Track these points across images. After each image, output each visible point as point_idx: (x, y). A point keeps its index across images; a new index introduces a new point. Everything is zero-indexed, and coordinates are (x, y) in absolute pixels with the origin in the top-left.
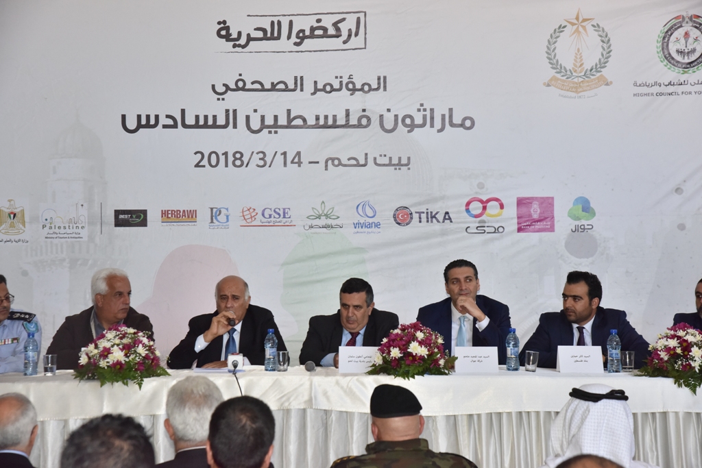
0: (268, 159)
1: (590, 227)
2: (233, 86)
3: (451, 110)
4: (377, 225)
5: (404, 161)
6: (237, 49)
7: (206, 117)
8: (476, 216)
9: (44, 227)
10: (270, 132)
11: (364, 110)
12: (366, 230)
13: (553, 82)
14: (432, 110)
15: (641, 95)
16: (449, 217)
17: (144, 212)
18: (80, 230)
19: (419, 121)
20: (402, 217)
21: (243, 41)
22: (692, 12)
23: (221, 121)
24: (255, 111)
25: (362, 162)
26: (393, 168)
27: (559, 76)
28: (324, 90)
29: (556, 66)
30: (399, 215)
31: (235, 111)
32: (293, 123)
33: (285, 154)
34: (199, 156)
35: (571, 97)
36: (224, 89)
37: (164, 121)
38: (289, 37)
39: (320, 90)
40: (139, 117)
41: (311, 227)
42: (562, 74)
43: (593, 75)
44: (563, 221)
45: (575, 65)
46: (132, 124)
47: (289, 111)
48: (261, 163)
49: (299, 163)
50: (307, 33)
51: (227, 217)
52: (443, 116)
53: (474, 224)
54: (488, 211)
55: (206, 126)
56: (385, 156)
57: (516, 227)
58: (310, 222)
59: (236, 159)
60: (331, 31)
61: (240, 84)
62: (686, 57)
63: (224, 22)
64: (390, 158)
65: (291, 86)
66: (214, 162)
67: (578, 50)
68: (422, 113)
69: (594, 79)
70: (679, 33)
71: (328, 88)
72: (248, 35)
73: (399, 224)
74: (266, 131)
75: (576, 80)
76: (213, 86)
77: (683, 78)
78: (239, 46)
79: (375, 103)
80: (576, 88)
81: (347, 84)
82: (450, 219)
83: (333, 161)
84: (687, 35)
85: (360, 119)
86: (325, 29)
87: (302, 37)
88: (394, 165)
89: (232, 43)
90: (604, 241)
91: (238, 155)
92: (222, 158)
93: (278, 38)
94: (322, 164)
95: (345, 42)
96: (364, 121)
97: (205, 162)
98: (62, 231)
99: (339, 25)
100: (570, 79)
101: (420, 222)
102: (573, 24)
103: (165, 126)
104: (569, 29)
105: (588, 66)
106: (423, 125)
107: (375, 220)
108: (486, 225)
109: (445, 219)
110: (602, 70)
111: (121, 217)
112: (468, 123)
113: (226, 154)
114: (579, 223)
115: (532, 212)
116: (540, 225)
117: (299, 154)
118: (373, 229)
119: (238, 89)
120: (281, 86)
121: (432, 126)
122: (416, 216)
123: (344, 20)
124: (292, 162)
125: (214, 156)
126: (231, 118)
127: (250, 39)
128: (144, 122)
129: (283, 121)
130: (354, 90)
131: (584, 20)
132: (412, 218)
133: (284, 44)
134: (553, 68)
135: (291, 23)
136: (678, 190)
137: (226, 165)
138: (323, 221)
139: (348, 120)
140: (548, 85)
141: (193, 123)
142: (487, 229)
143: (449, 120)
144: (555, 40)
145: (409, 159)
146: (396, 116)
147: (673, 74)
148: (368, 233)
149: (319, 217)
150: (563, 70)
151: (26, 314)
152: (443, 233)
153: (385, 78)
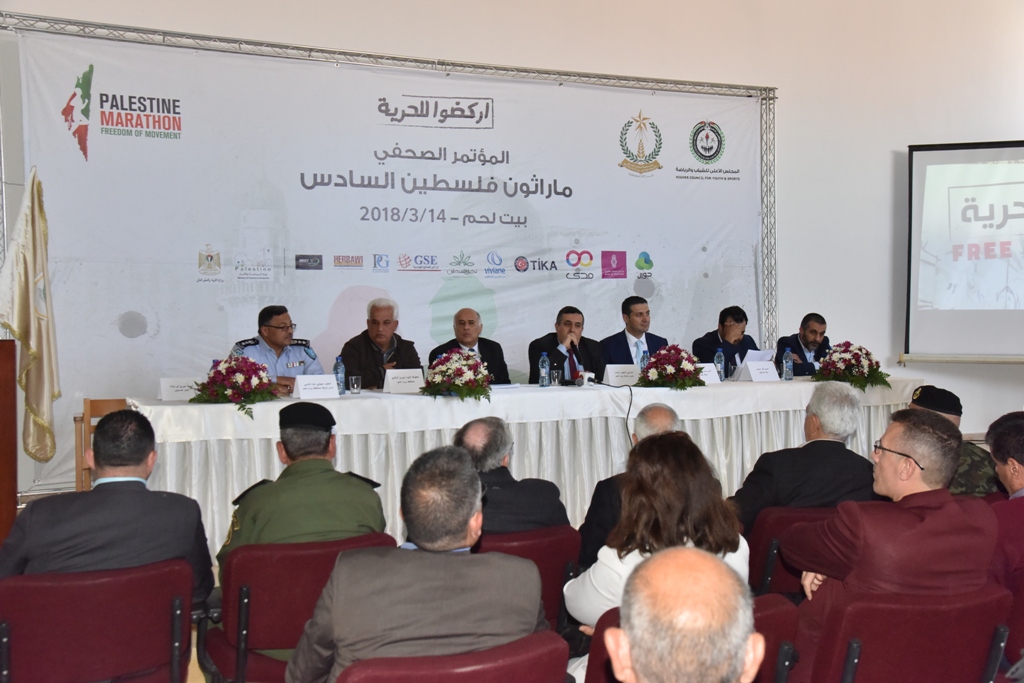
0: (419, 215)
1: (650, 275)
2: (391, 153)
3: (555, 181)
4: (503, 271)
5: (522, 220)
6: (395, 122)
7: (370, 178)
8: (574, 265)
9: (236, 268)
10: (420, 193)
11: (492, 178)
12: (495, 275)
13: (625, 164)
14: (542, 181)
15: (681, 177)
16: (554, 265)
17: (320, 257)
18: (267, 272)
19: (532, 189)
20: (521, 265)
21: (399, 116)
22: (710, 120)
23: (382, 182)
24: (409, 174)
25: (491, 220)
26: (514, 225)
27: (628, 159)
28: (462, 160)
30: (518, 263)
31: (392, 174)
32: (438, 186)
33: (432, 211)
34: (364, 210)
35: (636, 176)
36: (383, 155)
37: (336, 180)
38: (435, 116)
39: (459, 160)
40: (315, 176)
41: (453, 272)
42: (631, 158)
43: (651, 160)
44: (632, 271)
45: (639, 152)
46: (309, 182)
47: (435, 176)
48: (414, 218)
49: (444, 219)
50: (449, 113)
51: (387, 262)
52: (550, 185)
53: (572, 270)
54: (582, 260)
55: (369, 185)
56: (508, 215)
57: (600, 274)
58: (452, 268)
59: (394, 214)
60: (467, 113)
61: (397, 152)
62: (707, 152)
63: (384, 99)
64: (512, 218)
65: (437, 155)
66: (376, 216)
67: (641, 141)
68: (535, 182)
69: (652, 164)
70: (702, 135)
71: (465, 159)
72: (403, 111)
73: (518, 270)
74: (417, 191)
75: (639, 163)
76: (375, 153)
77: (706, 167)
78: (396, 120)
79: (500, 172)
80: (640, 169)
81: (479, 156)
82: (555, 267)
83: (469, 219)
84: (707, 137)
85: (489, 184)
86: (463, 111)
87: (445, 116)
88: (515, 223)
89: (390, 117)
90: (659, 286)
91: (396, 212)
92: (383, 213)
93: (427, 115)
94: (461, 220)
95: (478, 122)
96: (492, 187)
97: (369, 216)
98: (252, 272)
99: (473, 108)
100: (636, 163)
101: (534, 269)
102: (637, 121)
103: (336, 185)
104: (635, 125)
105: (647, 153)
106: (535, 192)
109: (552, 267)
110: (656, 157)
111: (301, 261)
112: (567, 192)
113: (385, 209)
114: (642, 271)
115: (612, 263)
116: (617, 273)
117: (443, 211)
118: (500, 274)
119: (394, 156)
120: (429, 155)
121: (542, 193)
122: (531, 265)
123: (477, 104)
124: (438, 218)
125: (376, 211)
126: (390, 179)
127: (404, 115)
128: (319, 180)
129: (430, 184)
130: (484, 162)
131: (644, 119)
132: (528, 266)
133: (431, 120)
134: (624, 153)
135: (436, 103)
136: (704, 249)
137: (386, 219)
138: (462, 267)
139: (480, 186)
140: (622, 166)
141: (359, 182)
142: (581, 276)
143: (554, 189)
144: (625, 132)
145: (525, 218)
146: (516, 184)
147: (699, 164)
148: (496, 277)
149: (459, 263)
150: (631, 155)
151: (302, 340)
152: (551, 278)
153: (507, 152)
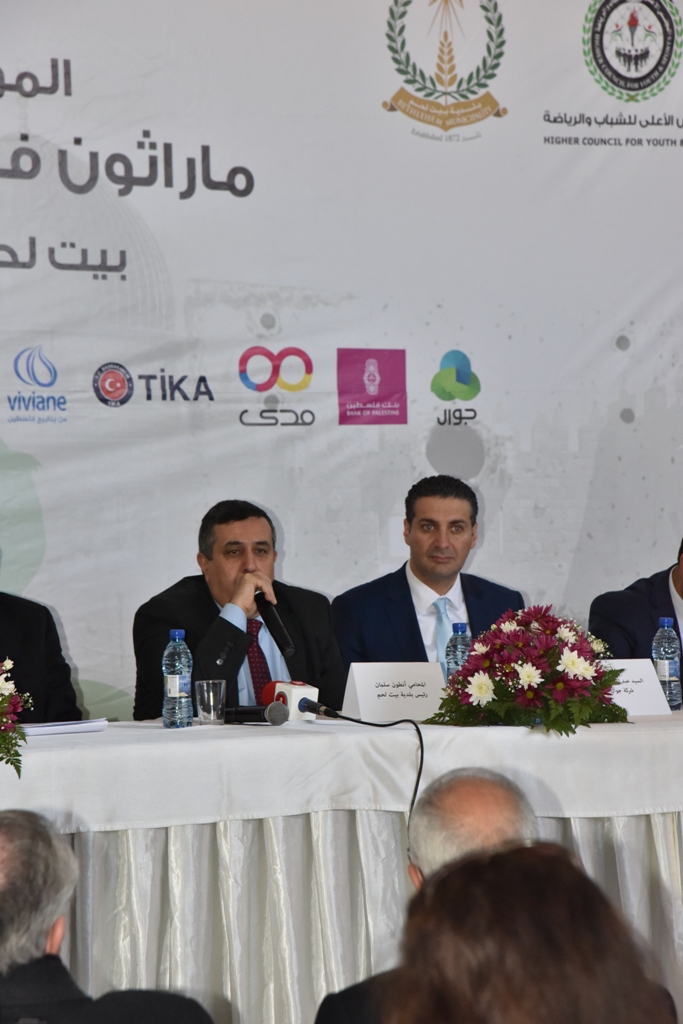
1: (471, 414)
3: (206, 151)
4: (60, 403)
5: (113, 260)
8: (261, 388)
11: (24, 137)
12: (37, 413)
13: (400, 102)
15: (558, 141)
16: (206, 387)
19: (141, 170)
20: (112, 386)
25: (24, 256)
26: (90, 274)
27: (410, 89)
29: (404, 66)
30: (104, 380)
35: (433, 138)
42: (417, 86)
43: (474, 93)
44: (423, 403)
45: (440, 67)
52: (191, 163)
53: (255, 402)
54: (283, 375)
56: (73, 245)
57: (335, 412)
62: (633, 67)
64: (84, 253)
67: (446, 35)
68: (147, 152)
69: (476, 102)
70: (620, 15)
73: (104, 401)
75: (442, 101)
77: (629, 109)
79: (48, 122)
80: (445, 118)
82: (208, 393)
84: (633, 23)
85: (17, 156)
88: (93, 268)
90: (497, 444)
96: (26, 163)
100: (431, 98)
101: (149, 397)
105: (463, 72)
106: (150, 180)
107: (54, 392)
108: (280, 407)
109: (198, 392)
110: (489, 82)
112: (240, 182)
114: (450, 405)
115: (366, 382)
116: (380, 409)
118: (51, 413)
121: (169, 182)
122: (139, 387)
130: (1, 88)
132: (131, 389)
134: (400, 71)
136: (622, 342)
140: (392, 109)
142: (282, 417)
143: (201, 175)
144: (402, 9)
145: (123, 254)
146: (94, 156)
147: (609, 102)
148: (40, 420)
150: (418, 78)
152: (197, 424)
153: (67, 63)
